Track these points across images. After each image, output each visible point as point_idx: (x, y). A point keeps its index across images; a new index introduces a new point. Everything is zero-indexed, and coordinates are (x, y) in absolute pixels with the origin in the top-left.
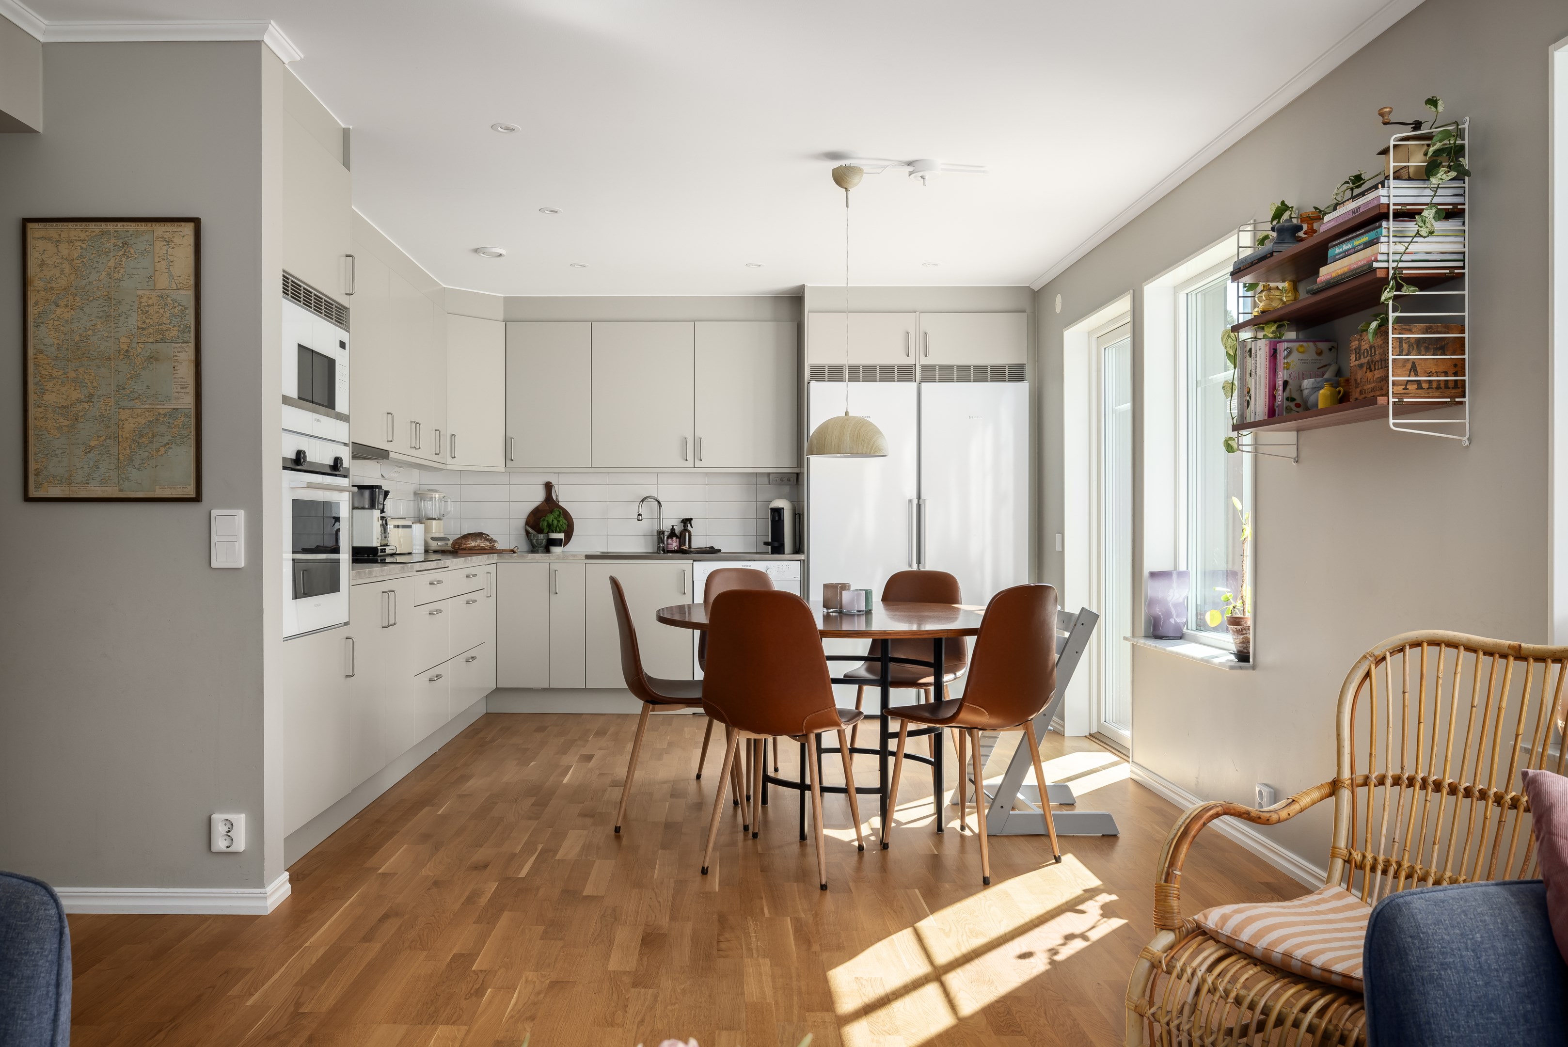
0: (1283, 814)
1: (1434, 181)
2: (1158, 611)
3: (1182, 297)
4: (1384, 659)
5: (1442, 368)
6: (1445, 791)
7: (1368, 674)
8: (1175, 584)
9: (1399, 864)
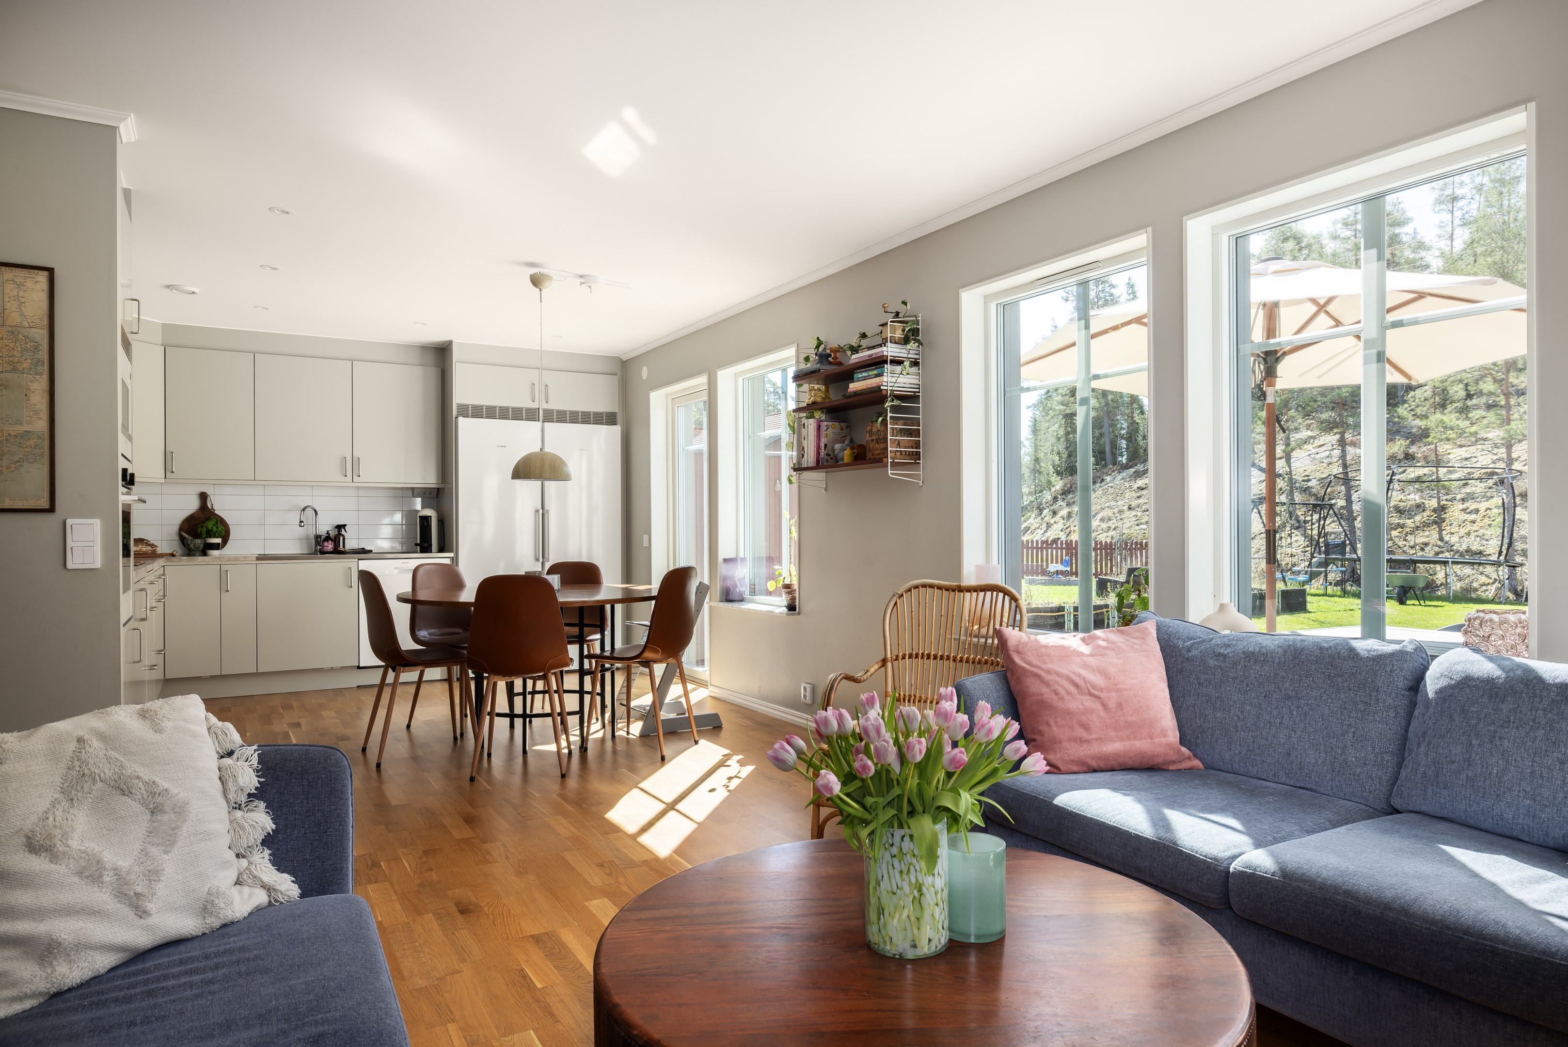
0: (865, 677)
1: (909, 347)
2: (729, 584)
3: (740, 380)
4: (902, 595)
5: (911, 444)
6: (932, 658)
7: (896, 604)
8: (739, 566)
9: (915, 696)
